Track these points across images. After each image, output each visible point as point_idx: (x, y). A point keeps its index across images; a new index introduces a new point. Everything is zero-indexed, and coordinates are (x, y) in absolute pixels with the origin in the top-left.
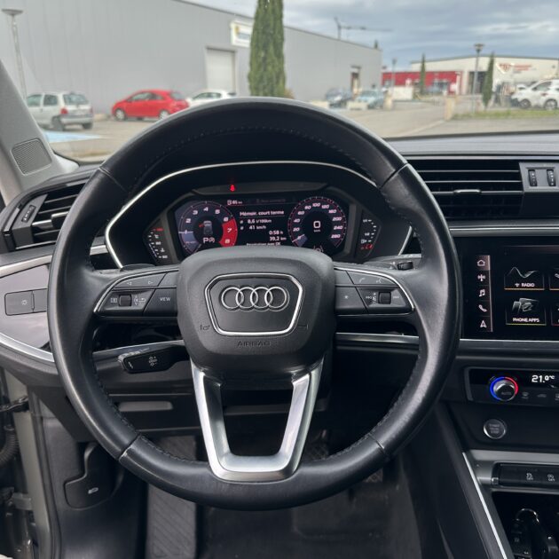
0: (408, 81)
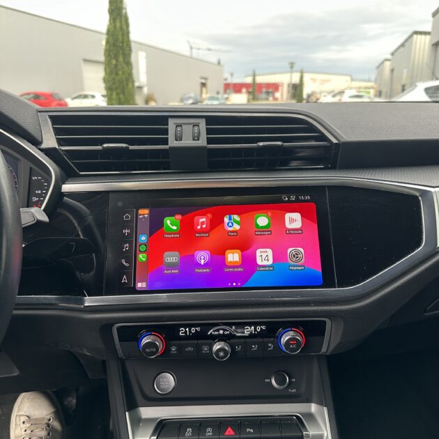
0: (244, 90)
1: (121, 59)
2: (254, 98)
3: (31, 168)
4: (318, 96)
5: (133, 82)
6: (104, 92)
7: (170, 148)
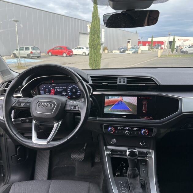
0: (147, 44)
1: (96, 36)
2: (152, 48)
4: (182, 47)
7: (118, 85)
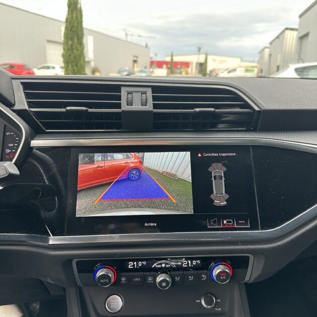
0: (164, 66)
1: (76, 40)
2: (172, 73)
3: (5, 125)
5: (84, 58)
6: (63, 65)
7: (123, 111)
